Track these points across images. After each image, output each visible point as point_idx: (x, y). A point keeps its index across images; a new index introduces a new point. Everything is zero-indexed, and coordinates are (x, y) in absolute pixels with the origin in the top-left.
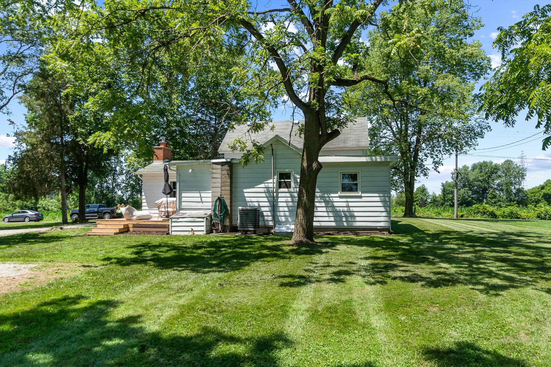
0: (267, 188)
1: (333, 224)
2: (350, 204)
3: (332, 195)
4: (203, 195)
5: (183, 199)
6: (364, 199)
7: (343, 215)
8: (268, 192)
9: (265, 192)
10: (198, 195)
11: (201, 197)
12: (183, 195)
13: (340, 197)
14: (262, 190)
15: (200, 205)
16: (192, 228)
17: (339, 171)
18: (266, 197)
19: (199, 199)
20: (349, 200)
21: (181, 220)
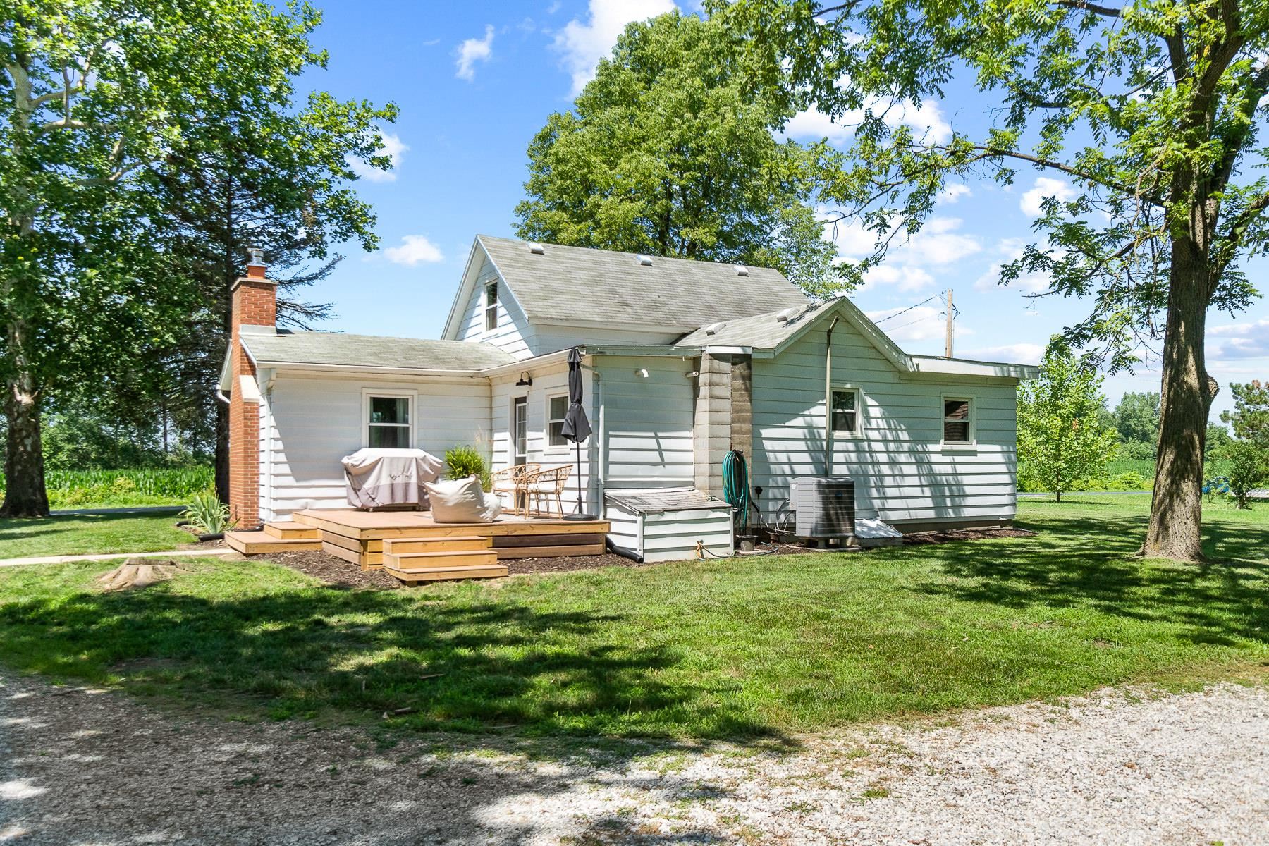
0: (810, 427)
1: (931, 514)
2: (960, 469)
3: (931, 447)
4: (665, 444)
5: (613, 456)
6: (981, 458)
7: (947, 493)
8: (813, 439)
9: (805, 439)
10: (652, 443)
11: (660, 450)
12: (613, 442)
13: (944, 453)
14: (799, 433)
15: (657, 473)
16: (700, 538)
17: (944, 395)
18: (809, 451)
19: (654, 456)
20: (958, 459)
21: (669, 517)
